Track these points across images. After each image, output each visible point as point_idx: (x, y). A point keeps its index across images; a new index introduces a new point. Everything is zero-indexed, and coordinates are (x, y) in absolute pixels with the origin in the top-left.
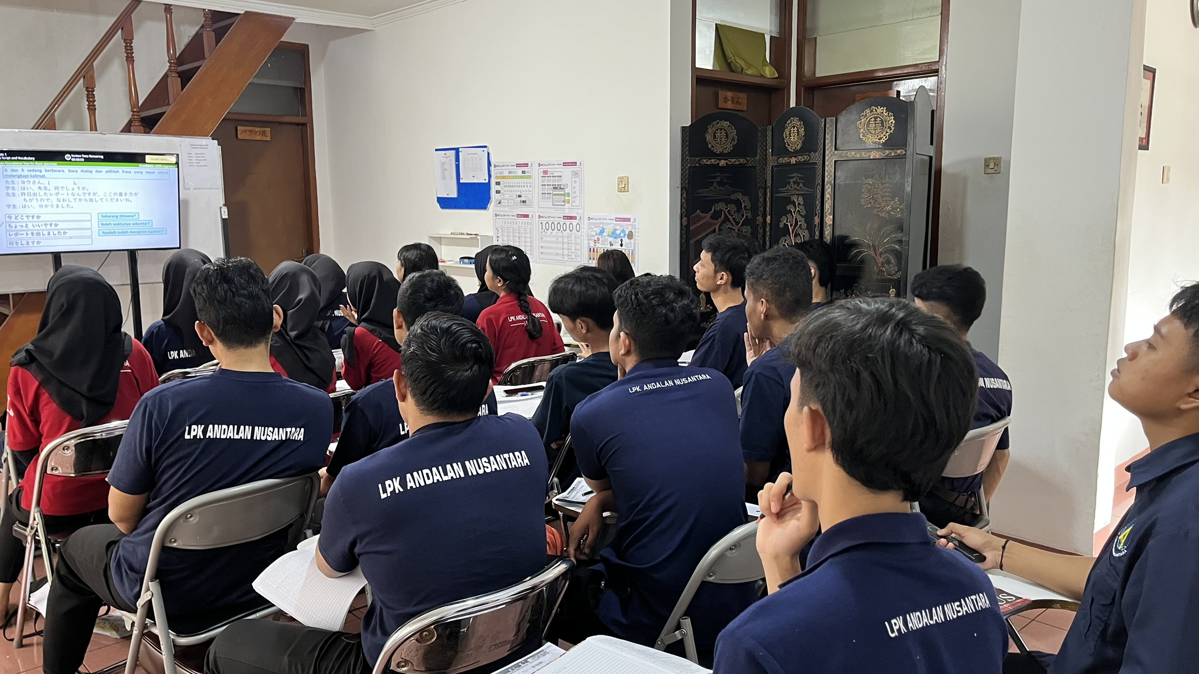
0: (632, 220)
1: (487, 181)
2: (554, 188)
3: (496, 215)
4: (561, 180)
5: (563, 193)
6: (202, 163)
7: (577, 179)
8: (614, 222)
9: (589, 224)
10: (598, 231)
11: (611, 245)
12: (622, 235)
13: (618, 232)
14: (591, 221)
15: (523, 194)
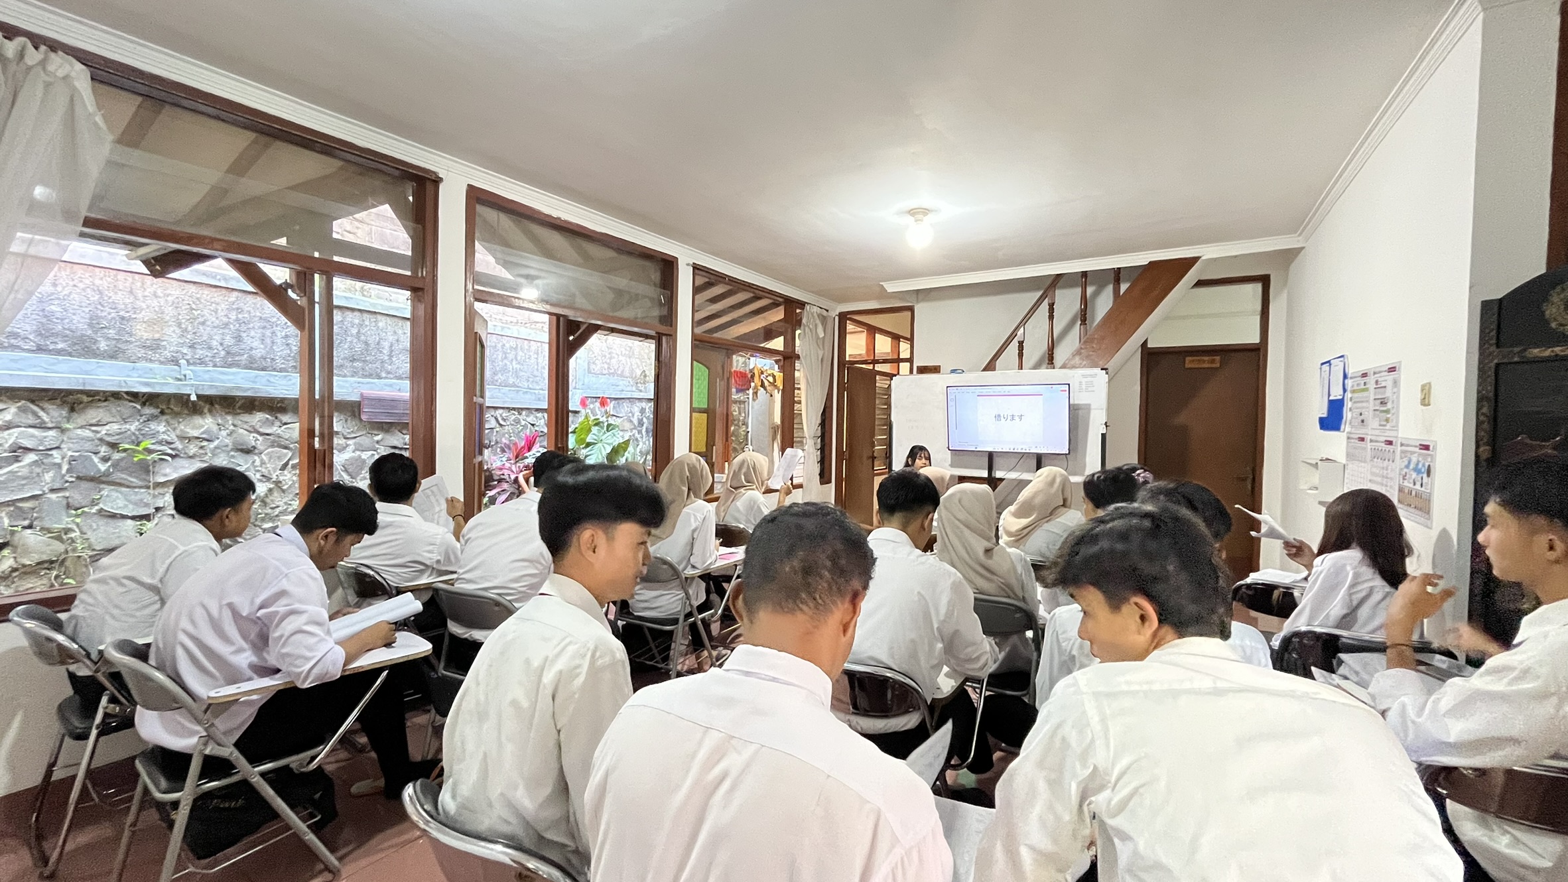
0: (1431, 448)
1: (1341, 397)
2: (1381, 403)
3: (1348, 438)
4: (1385, 392)
5: (1384, 409)
6: (1090, 389)
7: (1395, 390)
8: (1417, 450)
9: (1402, 452)
10: (1406, 463)
11: (1415, 484)
12: (1423, 470)
13: (1420, 466)
14: (1403, 448)
15: (1363, 411)
